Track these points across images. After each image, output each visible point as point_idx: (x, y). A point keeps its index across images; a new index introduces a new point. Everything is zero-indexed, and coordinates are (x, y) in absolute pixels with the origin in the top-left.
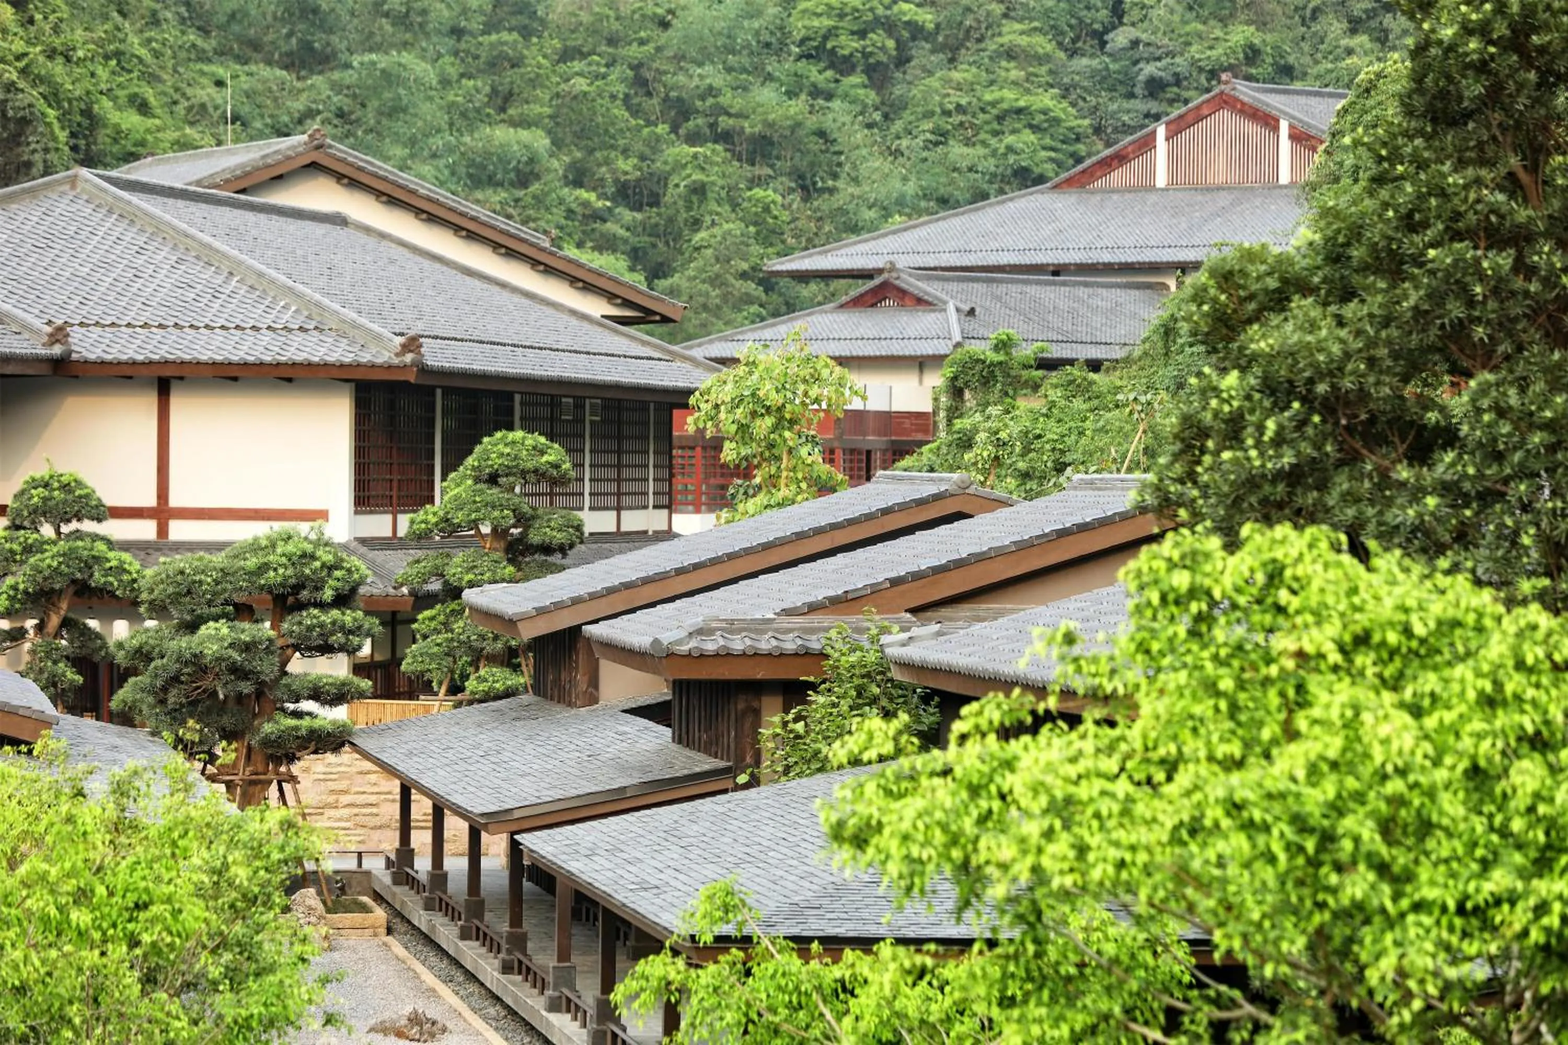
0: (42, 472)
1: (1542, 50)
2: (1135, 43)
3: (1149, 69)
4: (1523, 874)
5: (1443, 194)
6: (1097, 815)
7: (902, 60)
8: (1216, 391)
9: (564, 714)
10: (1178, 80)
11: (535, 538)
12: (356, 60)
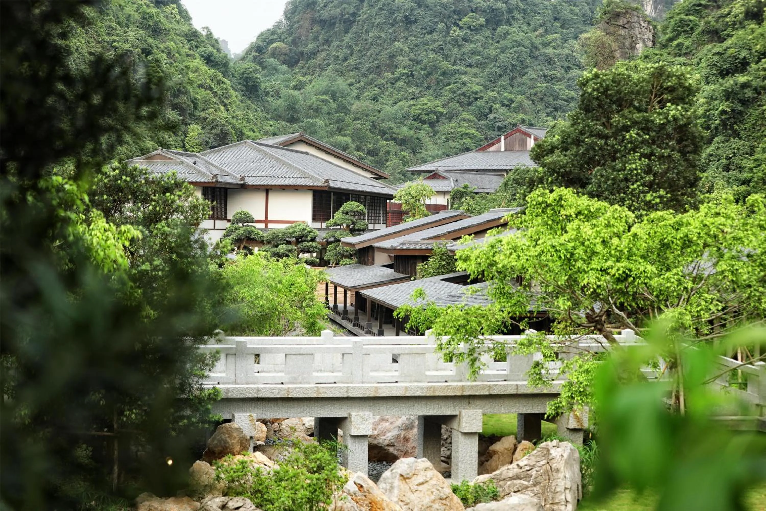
0: (239, 211)
1: (610, 95)
2: (495, 118)
3: (498, 124)
4: (614, 262)
5: (589, 127)
6: (522, 249)
7: (438, 121)
8: (537, 171)
9: (365, 267)
10: (505, 127)
11: (357, 227)
12: (305, 120)
